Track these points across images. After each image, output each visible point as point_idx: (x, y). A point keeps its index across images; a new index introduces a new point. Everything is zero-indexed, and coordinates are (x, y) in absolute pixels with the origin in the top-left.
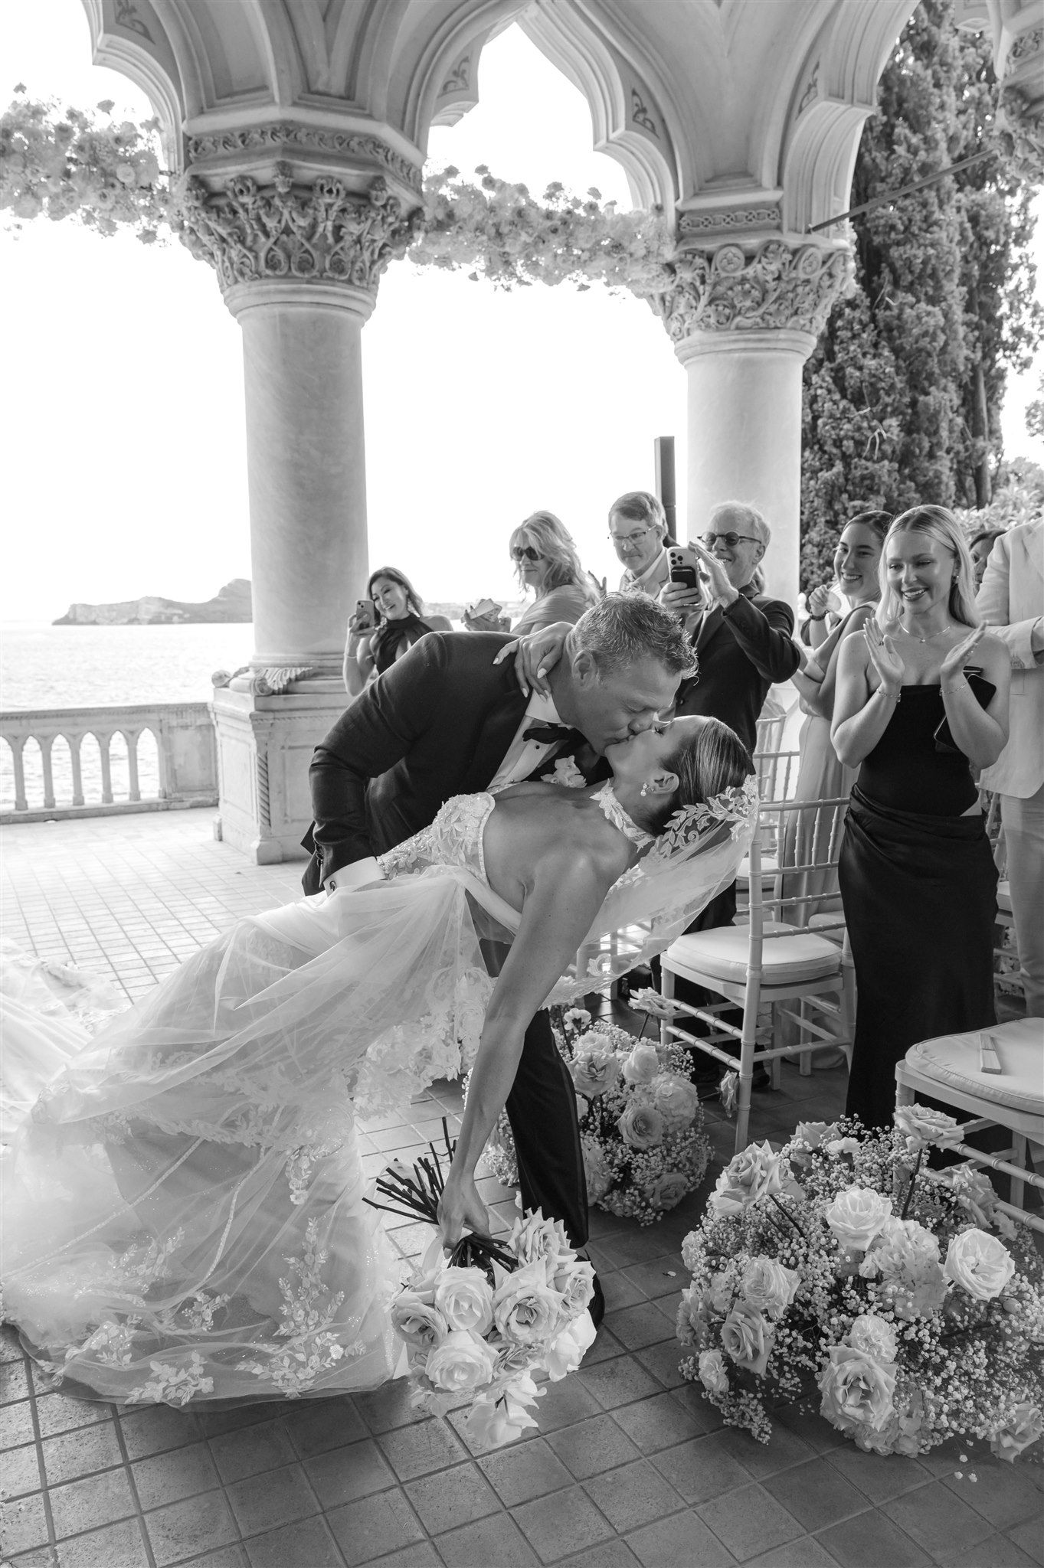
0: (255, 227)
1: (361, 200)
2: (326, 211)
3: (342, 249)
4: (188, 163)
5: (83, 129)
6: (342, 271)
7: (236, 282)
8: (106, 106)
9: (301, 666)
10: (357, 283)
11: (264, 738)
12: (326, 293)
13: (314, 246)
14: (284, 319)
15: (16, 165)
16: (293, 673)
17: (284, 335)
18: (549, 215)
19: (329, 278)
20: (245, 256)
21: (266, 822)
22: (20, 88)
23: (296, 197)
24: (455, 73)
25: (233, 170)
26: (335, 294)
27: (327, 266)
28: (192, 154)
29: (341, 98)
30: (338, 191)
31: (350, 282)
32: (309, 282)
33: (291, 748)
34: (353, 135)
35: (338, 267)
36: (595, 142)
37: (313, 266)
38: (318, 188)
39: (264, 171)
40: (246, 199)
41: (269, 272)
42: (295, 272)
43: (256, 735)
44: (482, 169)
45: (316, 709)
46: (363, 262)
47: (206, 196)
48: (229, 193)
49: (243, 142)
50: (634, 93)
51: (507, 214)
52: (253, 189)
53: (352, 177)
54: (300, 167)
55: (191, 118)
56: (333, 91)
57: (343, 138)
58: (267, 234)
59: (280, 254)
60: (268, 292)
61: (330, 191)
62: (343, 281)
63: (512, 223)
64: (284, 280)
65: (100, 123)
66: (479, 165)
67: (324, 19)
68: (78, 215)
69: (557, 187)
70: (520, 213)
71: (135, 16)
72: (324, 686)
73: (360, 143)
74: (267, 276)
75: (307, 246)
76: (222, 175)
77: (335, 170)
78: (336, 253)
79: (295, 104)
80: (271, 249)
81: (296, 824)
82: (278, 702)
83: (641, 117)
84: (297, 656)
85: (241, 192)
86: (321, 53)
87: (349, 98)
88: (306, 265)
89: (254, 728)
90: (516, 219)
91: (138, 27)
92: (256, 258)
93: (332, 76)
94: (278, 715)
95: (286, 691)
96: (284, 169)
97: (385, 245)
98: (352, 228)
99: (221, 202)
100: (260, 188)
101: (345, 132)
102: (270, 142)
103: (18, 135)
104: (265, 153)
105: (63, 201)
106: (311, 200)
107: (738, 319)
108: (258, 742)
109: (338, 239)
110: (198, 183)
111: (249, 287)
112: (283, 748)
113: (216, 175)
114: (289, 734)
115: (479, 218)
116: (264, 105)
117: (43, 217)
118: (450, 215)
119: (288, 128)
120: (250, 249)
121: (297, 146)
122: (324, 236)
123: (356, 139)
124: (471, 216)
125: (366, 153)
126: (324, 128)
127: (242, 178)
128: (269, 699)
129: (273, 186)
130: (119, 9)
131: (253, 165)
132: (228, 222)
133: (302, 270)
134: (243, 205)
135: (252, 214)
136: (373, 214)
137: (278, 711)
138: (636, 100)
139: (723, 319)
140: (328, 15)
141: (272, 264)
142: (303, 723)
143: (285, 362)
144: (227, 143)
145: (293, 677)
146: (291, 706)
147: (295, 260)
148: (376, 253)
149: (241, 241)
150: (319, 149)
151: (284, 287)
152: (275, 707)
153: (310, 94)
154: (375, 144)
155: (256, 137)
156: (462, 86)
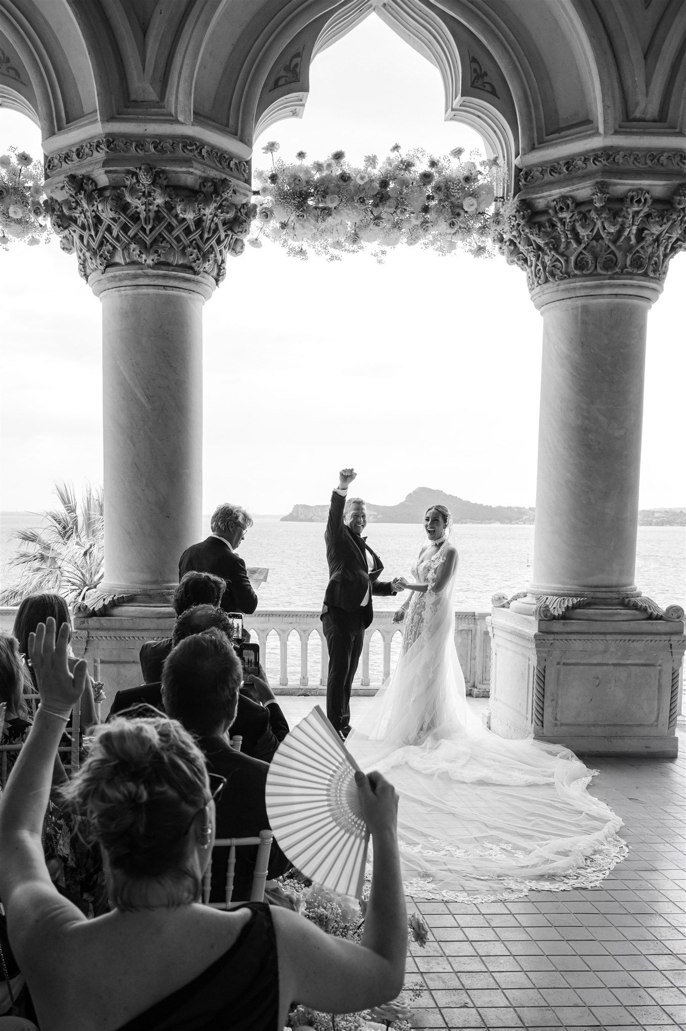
0: (570, 236)
1: (666, 205)
2: (633, 218)
3: (642, 248)
4: (517, 190)
5: (440, 173)
6: (640, 266)
7: (547, 281)
8: (458, 152)
9: (576, 596)
10: (652, 275)
11: (544, 655)
12: (624, 285)
13: (619, 248)
14: (585, 309)
15: (389, 207)
16: (570, 602)
17: (584, 323)
19: (628, 273)
20: (557, 260)
21: (539, 723)
22: (396, 148)
23: (610, 210)
25: (556, 192)
26: (632, 286)
27: (628, 262)
28: (523, 181)
29: (654, 121)
30: (645, 200)
31: (645, 274)
32: (611, 278)
33: (565, 664)
34: (662, 151)
37: (616, 264)
38: (628, 200)
39: (583, 190)
40: (565, 215)
41: (576, 272)
42: (599, 271)
43: (538, 652)
45: (589, 633)
46: (658, 257)
47: (532, 215)
48: (551, 211)
49: (567, 169)
52: (572, 206)
53: (660, 187)
54: (616, 184)
55: (524, 154)
56: (648, 117)
57: (654, 154)
59: (589, 257)
60: (574, 289)
61: (639, 201)
62: (640, 275)
64: (590, 278)
65: (452, 167)
67: (645, 57)
71: (486, 79)
72: (596, 614)
73: (669, 158)
75: (612, 247)
76: (546, 197)
77: (645, 183)
78: (638, 252)
79: (616, 133)
80: (581, 253)
81: (564, 728)
82: (558, 626)
84: (572, 587)
85: (561, 209)
86: (641, 87)
87: (663, 120)
88: (609, 265)
89: (537, 646)
91: (488, 88)
92: (567, 261)
93: (651, 104)
94: (557, 637)
95: (564, 617)
96: (602, 187)
97: (678, 240)
98: (654, 229)
99: (544, 219)
100: (578, 204)
101: (656, 149)
102: (591, 167)
103: (392, 185)
104: (586, 176)
106: (621, 210)
108: (538, 657)
109: (640, 237)
110: (526, 206)
111: (558, 285)
112: (558, 664)
113: (541, 198)
114: (564, 652)
116: (590, 136)
119: (608, 153)
120: (562, 255)
121: (615, 167)
122: (628, 239)
123: (666, 154)
125: (674, 165)
126: (639, 149)
127: (564, 198)
128: (549, 623)
129: (590, 202)
130: (474, 75)
131: (575, 187)
132: (547, 234)
133: (606, 268)
134: (562, 220)
135: (569, 226)
136: (674, 217)
137: (557, 633)
140: (650, 52)
141: (580, 265)
142: (577, 644)
143: (583, 344)
144: (553, 170)
145: (570, 605)
146: (568, 629)
147: (601, 260)
148: (669, 247)
149: (556, 249)
150: (633, 167)
151: (589, 283)
152: (555, 630)
153: (629, 122)
154: (682, 156)
155: (580, 164)
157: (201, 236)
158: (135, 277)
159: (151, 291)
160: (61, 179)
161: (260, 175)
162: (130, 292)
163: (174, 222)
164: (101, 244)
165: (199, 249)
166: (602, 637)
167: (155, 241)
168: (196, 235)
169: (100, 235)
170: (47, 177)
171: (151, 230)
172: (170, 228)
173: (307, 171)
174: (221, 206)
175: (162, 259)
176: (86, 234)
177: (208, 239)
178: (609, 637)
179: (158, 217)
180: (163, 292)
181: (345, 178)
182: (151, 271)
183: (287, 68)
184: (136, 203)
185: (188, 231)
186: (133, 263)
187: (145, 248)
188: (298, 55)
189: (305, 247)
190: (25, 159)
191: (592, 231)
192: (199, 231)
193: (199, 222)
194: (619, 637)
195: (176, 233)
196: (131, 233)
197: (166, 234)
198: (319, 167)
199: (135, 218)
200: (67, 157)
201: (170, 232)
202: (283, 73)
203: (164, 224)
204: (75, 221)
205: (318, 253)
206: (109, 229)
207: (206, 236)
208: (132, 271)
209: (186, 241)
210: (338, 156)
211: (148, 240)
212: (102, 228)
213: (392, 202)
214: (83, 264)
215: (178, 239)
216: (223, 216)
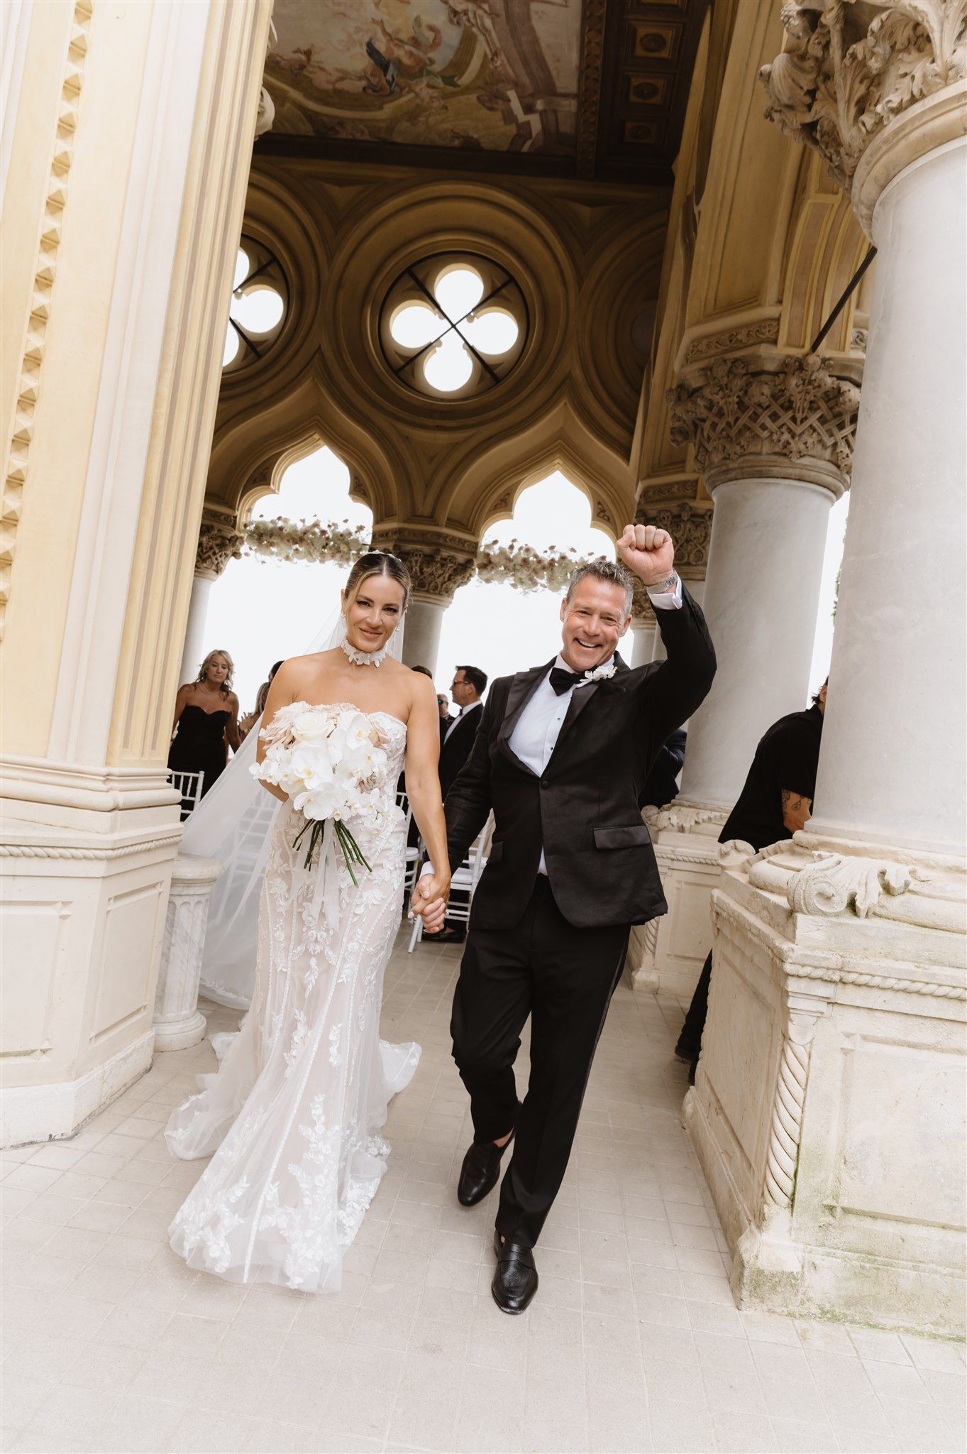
1: (429, 559)
2: (415, 563)
3: (424, 577)
5: (332, 531)
8: (345, 521)
10: (432, 591)
15: (307, 544)
18: (541, 561)
24: (502, 500)
26: (420, 596)
29: (428, 518)
30: (420, 555)
31: (428, 591)
34: (429, 532)
35: (422, 585)
38: (411, 554)
44: (513, 541)
49: (387, 536)
50: (599, 503)
51: (521, 561)
53: (427, 549)
54: (404, 546)
55: (378, 529)
56: (425, 515)
57: (424, 533)
61: (416, 554)
62: (424, 591)
66: (512, 538)
69: (552, 548)
70: (527, 560)
73: (432, 536)
77: (419, 547)
78: (422, 579)
79: (404, 522)
83: (602, 514)
86: (422, 502)
87: (430, 518)
90: (526, 563)
91: (362, 491)
93: (425, 509)
97: (450, 575)
98: (427, 570)
102: (394, 536)
104: (390, 541)
106: (407, 558)
107: (644, 613)
109: (421, 573)
116: (396, 522)
119: (400, 531)
121: (405, 537)
122: (416, 572)
125: (435, 539)
126: (417, 531)
136: (437, 564)
138: (600, 506)
139: (637, 612)
140: (428, 486)
144: (382, 536)
148: (447, 578)
150: (414, 539)
153: (413, 517)
154: (439, 535)
155: (390, 534)
156: (504, 505)
177: (206, 553)
181: (282, 529)
207: (204, 551)
210: (281, 518)
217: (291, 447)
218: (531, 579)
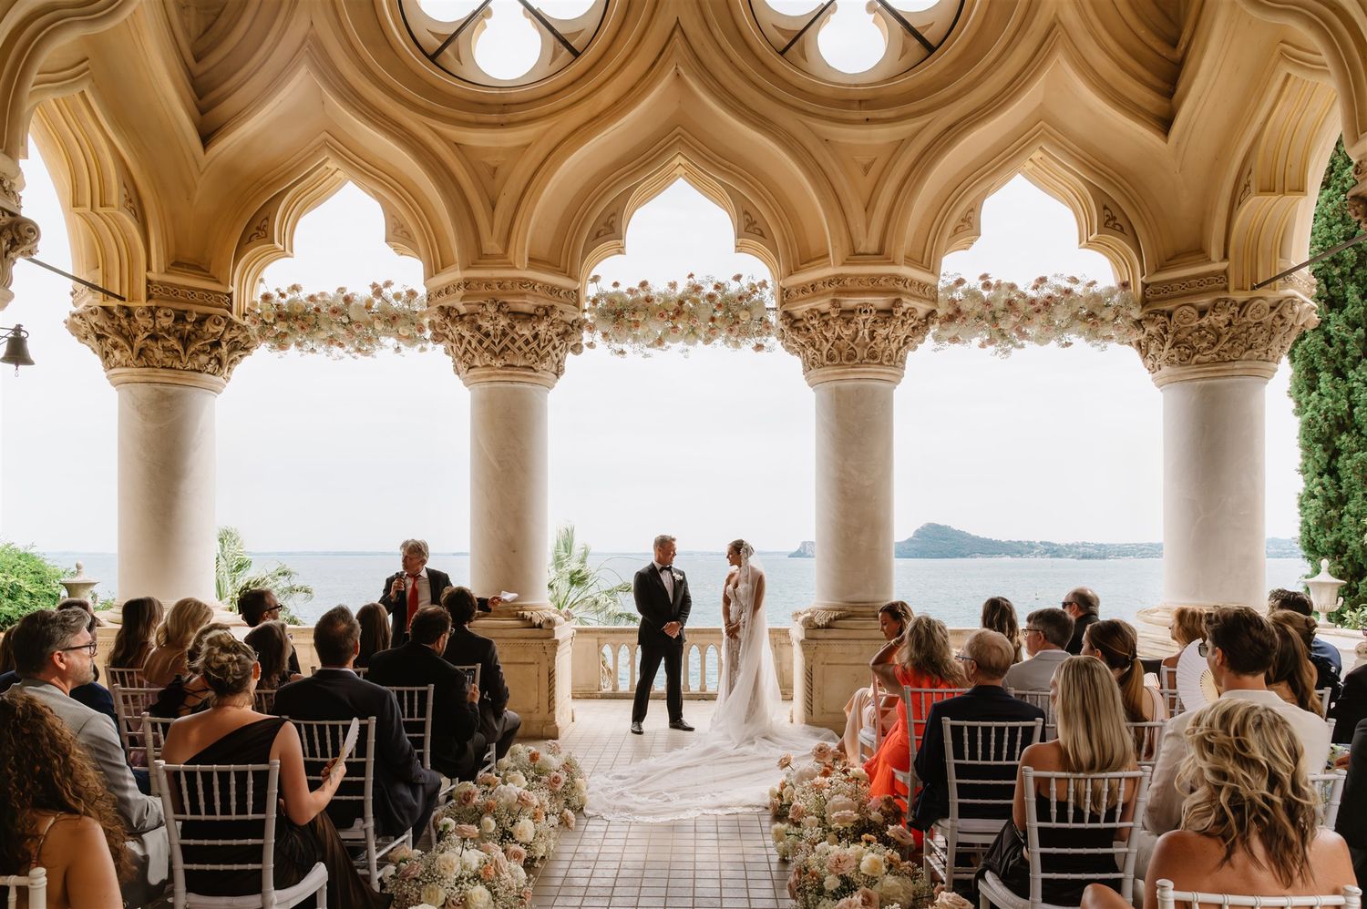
0: (820, 337)
1: (887, 314)
2: (863, 324)
3: (875, 344)
4: (783, 303)
5: (723, 294)
6: (875, 358)
7: (811, 369)
8: (738, 278)
9: (838, 610)
10: (887, 363)
11: (809, 657)
12: (864, 372)
13: (856, 345)
14: (838, 390)
15: (684, 319)
16: (832, 614)
17: (837, 400)
18: (1033, 302)
19: (866, 363)
20: (815, 354)
21: (810, 712)
22: (691, 276)
23: (843, 319)
24: (963, 220)
25: (806, 306)
26: (870, 372)
27: (865, 355)
28: (785, 299)
29: (876, 254)
30: (871, 311)
31: (881, 363)
32: (852, 367)
33: (828, 664)
34: (881, 276)
35: (873, 356)
36: (1080, 243)
37: (856, 357)
38: (858, 311)
39: (824, 305)
40: (814, 322)
41: (828, 363)
42: (844, 362)
43: (805, 655)
44: (984, 277)
45: (846, 639)
46: (891, 350)
47: (792, 321)
48: (805, 319)
49: (813, 289)
50: (1105, 208)
51: (1000, 304)
52: (818, 316)
53: (880, 302)
54: (846, 301)
55: (785, 278)
56: (870, 251)
57: (874, 279)
58: (827, 340)
59: (835, 352)
60: (828, 375)
61: (866, 312)
62: (877, 364)
63: (1005, 310)
64: (838, 367)
65: (734, 288)
66: (981, 273)
67: (865, 210)
68: (718, 341)
69: (1043, 280)
70: (1010, 302)
71: (756, 226)
72: (852, 624)
73: (886, 281)
74: (828, 365)
75: (852, 345)
76: (800, 309)
77: (869, 299)
78: (872, 347)
79: (843, 264)
80: (830, 349)
82: (820, 634)
83: (1111, 223)
84: (837, 603)
85: (812, 318)
86: (863, 233)
87: (881, 254)
88: (852, 357)
89: (804, 650)
90: (1007, 307)
91: (757, 232)
92: (821, 354)
93: (869, 245)
94: (819, 642)
95: (827, 627)
96: (835, 303)
97: (907, 337)
98: (881, 332)
99: (800, 324)
100: (822, 315)
101: (876, 275)
102: (828, 288)
103: (687, 302)
104: (824, 295)
105: (710, 335)
106: (853, 318)
107: (1197, 356)
108: (805, 659)
109: (872, 338)
110: (787, 314)
111: (818, 372)
112: (823, 664)
113: (797, 310)
114: (827, 654)
115: (979, 310)
116: (825, 267)
117: (700, 343)
118: (958, 311)
119: (839, 279)
120: (818, 350)
121: (845, 288)
122: (863, 338)
123: (883, 278)
124: (972, 309)
125: (890, 285)
126: (863, 275)
127: (812, 310)
128: (814, 630)
129: (829, 313)
130: (747, 224)
131: (817, 303)
132: (804, 336)
133: (849, 360)
134: (813, 325)
135: (818, 330)
136: (894, 322)
137: (820, 639)
138: (1107, 212)
139: (1184, 357)
140: (868, 207)
141: (830, 358)
142: (837, 648)
143: (837, 416)
144: (804, 291)
145: (833, 617)
146: (829, 636)
147: (844, 354)
148: (902, 342)
149: (814, 346)
150: (859, 288)
151: (837, 371)
152: (819, 637)
153: (855, 256)
154: (897, 278)
155: (820, 286)
156: (968, 227)
157: (539, 345)
158: (489, 375)
159: (502, 385)
160: (434, 308)
161: (588, 299)
162: (486, 386)
163: (516, 337)
164: (465, 353)
165: (537, 354)
166: (856, 642)
167: (502, 350)
168: (534, 345)
169: (463, 346)
170: (428, 306)
171: (499, 343)
172: (513, 341)
173: (621, 295)
174: (552, 324)
175: (508, 362)
176: (454, 345)
177: (544, 347)
178: (862, 642)
179: (504, 334)
180: (510, 385)
181: (648, 300)
182: (500, 371)
183: (605, 224)
184: (486, 325)
185: (527, 343)
186: (488, 366)
187: (495, 355)
188: (614, 214)
189: (625, 347)
190: (412, 294)
191: (834, 333)
192: (537, 342)
193: (536, 336)
194: (871, 642)
195: (517, 344)
196: (485, 345)
197: (510, 345)
198: (631, 291)
199: (487, 335)
200: (439, 293)
201: (513, 344)
202: (603, 227)
203: (509, 338)
204: (447, 337)
205: (634, 352)
206: (469, 343)
208: (486, 371)
209: (526, 349)
210: (643, 284)
211: (497, 350)
212: (465, 342)
213: (685, 315)
214: (456, 367)
215: (520, 349)
216: (555, 331)
217: (646, 178)
218: (1019, 330)
